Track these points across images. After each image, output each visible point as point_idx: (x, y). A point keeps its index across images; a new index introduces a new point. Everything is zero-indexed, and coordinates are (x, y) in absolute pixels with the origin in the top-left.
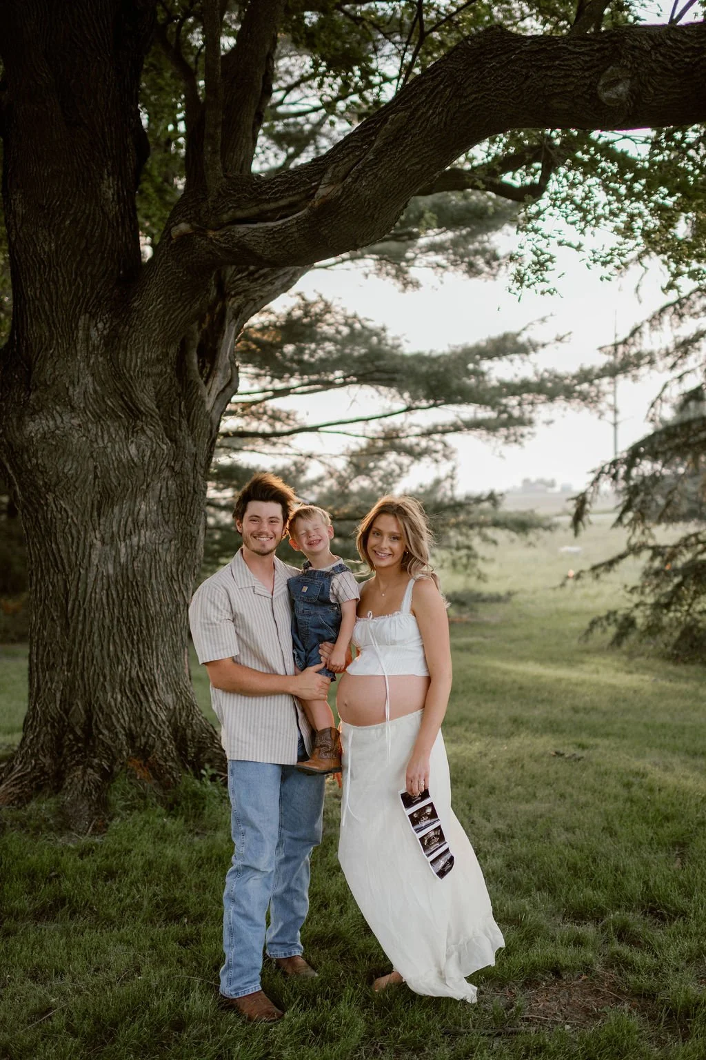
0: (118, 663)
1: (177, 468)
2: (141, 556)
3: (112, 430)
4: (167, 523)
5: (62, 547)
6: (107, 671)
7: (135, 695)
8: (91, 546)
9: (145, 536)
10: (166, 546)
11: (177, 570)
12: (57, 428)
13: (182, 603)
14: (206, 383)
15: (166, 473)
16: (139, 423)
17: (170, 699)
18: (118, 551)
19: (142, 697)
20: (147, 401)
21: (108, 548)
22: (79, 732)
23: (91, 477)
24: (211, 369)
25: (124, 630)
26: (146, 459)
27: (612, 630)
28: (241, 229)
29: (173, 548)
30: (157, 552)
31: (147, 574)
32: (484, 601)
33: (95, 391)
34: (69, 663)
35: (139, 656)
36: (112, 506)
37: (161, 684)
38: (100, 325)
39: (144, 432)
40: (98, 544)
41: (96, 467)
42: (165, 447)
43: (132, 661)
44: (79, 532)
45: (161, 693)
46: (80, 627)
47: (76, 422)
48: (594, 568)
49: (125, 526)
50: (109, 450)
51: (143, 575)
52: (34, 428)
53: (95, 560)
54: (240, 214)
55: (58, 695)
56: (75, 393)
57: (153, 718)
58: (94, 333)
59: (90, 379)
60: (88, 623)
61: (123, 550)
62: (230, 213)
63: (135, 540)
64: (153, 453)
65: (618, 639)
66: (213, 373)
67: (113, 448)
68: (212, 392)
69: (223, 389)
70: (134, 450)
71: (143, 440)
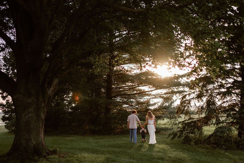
0: (25, 136)
2: (30, 118)
3: (26, 97)
4: (34, 112)
6: (23, 137)
7: (27, 141)
8: (22, 116)
9: (30, 114)
10: (34, 116)
11: (37, 120)
12: (18, 97)
15: (35, 104)
17: (34, 143)
18: (26, 117)
19: (28, 142)
20: (33, 92)
25: (26, 130)
26: (31, 102)
27: (172, 136)
29: (35, 117)
30: (32, 117)
31: (31, 121)
33: (24, 91)
35: (29, 135)
36: (26, 110)
37: (33, 140)
38: (25, 81)
39: (31, 97)
40: (24, 116)
42: (35, 100)
43: (27, 135)
44: (21, 114)
45: (32, 141)
47: (21, 96)
50: (25, 100)
53: (23, 118)
57: (30, 145)
59: (23, 89)
61: (27, 117)
63: (29, 115)
64: (33, 101)
65: (173, 138)
66: (50, 87)
67: (26, 100)
68: (50, 90)
69: (54, 90)
70: (29, 100)
71: (31, 99)
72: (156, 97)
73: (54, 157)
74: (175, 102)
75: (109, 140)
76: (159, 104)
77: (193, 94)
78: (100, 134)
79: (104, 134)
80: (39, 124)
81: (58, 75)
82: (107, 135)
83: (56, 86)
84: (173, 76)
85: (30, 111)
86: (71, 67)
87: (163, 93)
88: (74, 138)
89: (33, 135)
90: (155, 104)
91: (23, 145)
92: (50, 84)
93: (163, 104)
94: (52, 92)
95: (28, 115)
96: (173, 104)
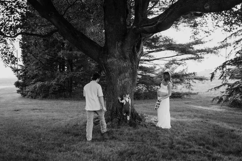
1: (132, 68)
2: (126, 83)
3: (121, 61)
4: (130, 77)
5: (113, 81)
8: (118, 81)
9: (127, 79)
10: (130, 81)
12: (112, 61)
13: (133, 91)
14: (138, 53)
15: (131, 69)
16: (126, 60)
18: (122, 82)
20: (127, 56)
22: (115, 112)
23: (118, 69)
24: (139, 50)
26: (127, 66)
27: (218, 100)
28: (145, 27)
30: (129, 82)
31: (127, 86)
32: (192, 94)
33: (119, 54)
34: (114, 101)
36: (121, 74)
38: (120, 43)
40: (119, 81)
41: (119, 67)
42: (130, 64)
44: (115, 78)
46: (116, 95)
47: (115, 60)
48: (215, 88)
49: (123, 77)
51: (126, 86)
52: (108, 61)
53: (118, 83)
54: (144, 25)
55: (112, 106)
56: (115, 55)
58: (119, 44)
59: (118, 52)
60: (117, 94)
61: (123, 82)
62: (143, 25)
63: (125, 80)
64: (128, 65)
65: (219, 102)
67: (122, 64)
69: (141, 54)
71: (127, 63)
92: (138, 48)
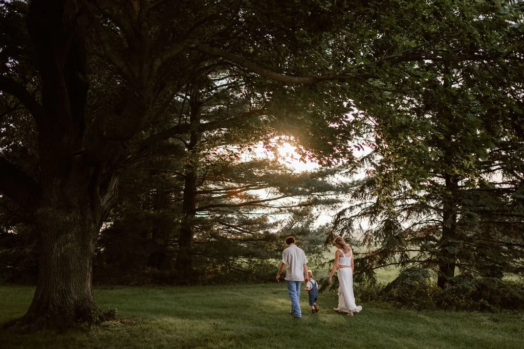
0: (59, 284)
2: (68, 251)
3: (61, 212)
4: (77, 241)
6: (54, 287)
7: (63, 295)
8: (53, 247)
9: (70, 245)
10: (77, 248)
11: (81, 255)
12: (45, 211)
15: (78, 226)
16: (71, 210)
17: (76, 297)
18: (61, 249)
19: (65, 296)
20: (75, 203)
21: (58, 248)
22: (44, 306)
24: (105, 192)
25: (61, 274)
26: (72, 221)
29: (79, 249)
30: (73, 250)
31: (70, 256)
33: (57, 200)
35: (66, 282)
36: (60, 235)
37: (73, 292)
38: (59, 180)
39: (72, 213)
40: (56, 247)
42: (79, 217)
43: (63, 283)
44: (50, 243)
45: (73, 295)
46: (48, 273)
47: (51, 209)
49: (64, 241)
51: (68, 257)
52: (39, 211)
53: (54, 252)
55: (40, 294)
57: (68, 303)
58: (58, 183)
59: (56, 197)
60: (51, 271)
61: (63, 249)
63: (67, 246)
64: (74, 219)
66: (105, 194)
67: (61, 217)
68: (105, 199)
69: (111, 198)
70: (68, 218)
71: (71, 215)
72: (281, 211)
73: (115, 324)
74: (315, 221)
75: (197, 295)
76: (284, 224)
77: (358, 207)
78: (175, 284)
79: (183, 284)
80: (86, 262)
81: (118, 170)
82: (190, 285)
83: (116, 192)
84: (316, 171)
85: (69, 239)
86: (144, 157)
87: (296, 204)
88: (127, 291)
89: (75, 283)
90: (276, 224)
91: (56, 303)
92: (104, 188)
93: (292, 224)
94: (108, 201)
95: (64, 245)
96: (311, 224)
